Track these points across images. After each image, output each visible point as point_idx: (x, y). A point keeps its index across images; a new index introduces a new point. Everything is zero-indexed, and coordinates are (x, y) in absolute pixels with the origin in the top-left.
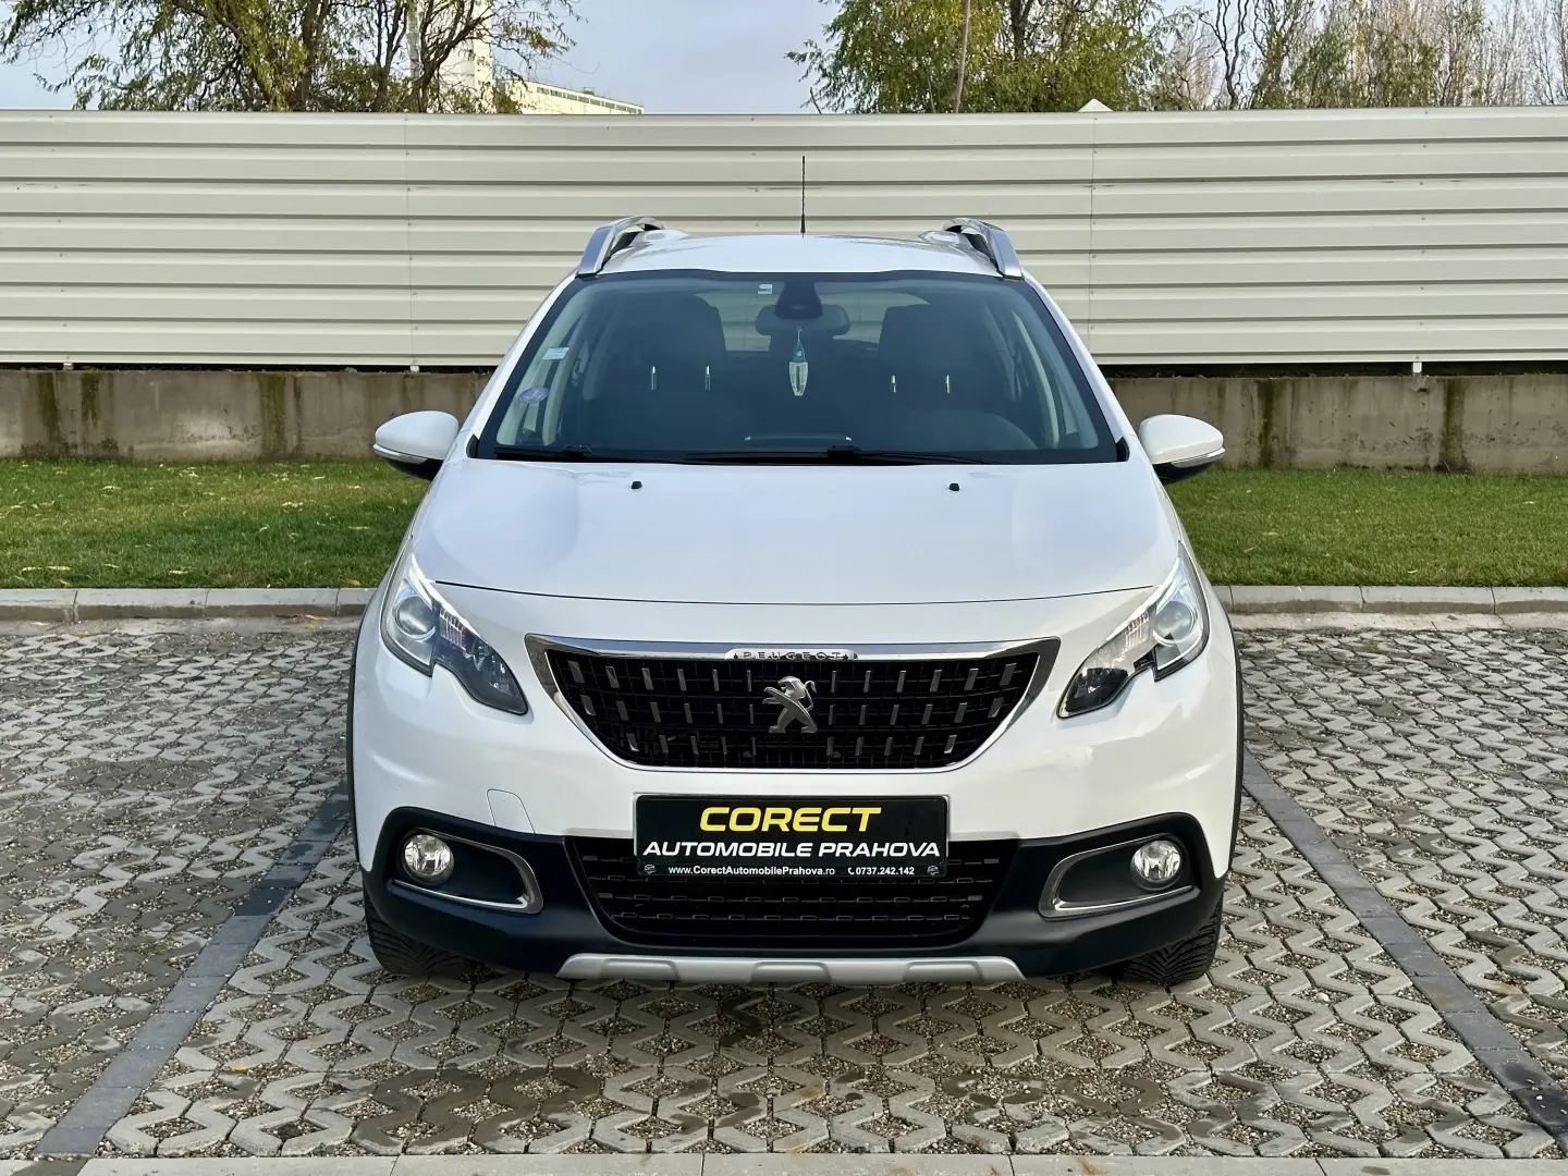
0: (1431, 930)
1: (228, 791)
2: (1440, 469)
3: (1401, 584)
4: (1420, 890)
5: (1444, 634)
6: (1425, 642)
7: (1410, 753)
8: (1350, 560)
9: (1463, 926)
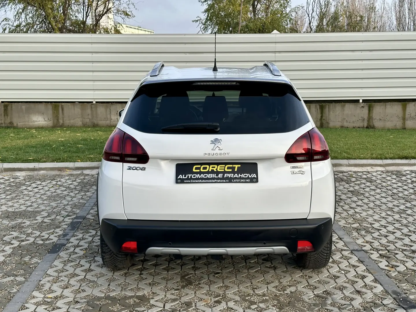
0: (370, 253)
1: (45, 219)
2: (367, 127)
3: (359, 159)
4: (367, 242)
5: (370, 172)
6: (365, 174)
7: (363, 205)
8: (345, 153)
9: (379, 252)
